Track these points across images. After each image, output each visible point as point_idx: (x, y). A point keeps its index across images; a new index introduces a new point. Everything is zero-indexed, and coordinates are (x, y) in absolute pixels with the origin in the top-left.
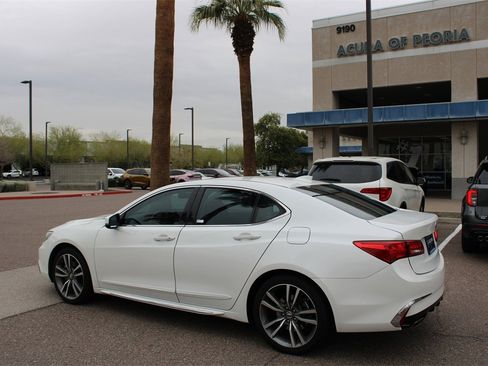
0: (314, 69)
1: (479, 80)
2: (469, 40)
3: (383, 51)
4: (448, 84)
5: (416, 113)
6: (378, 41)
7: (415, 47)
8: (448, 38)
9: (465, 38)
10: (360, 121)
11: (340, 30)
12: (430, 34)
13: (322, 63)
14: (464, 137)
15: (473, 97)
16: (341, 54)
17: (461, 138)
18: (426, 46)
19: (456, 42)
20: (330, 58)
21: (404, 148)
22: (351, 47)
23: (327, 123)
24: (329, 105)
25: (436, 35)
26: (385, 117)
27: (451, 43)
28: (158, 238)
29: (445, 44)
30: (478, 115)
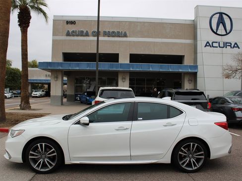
0: (53, 40)
1: (130, 54)
2: (127, 37)
3: (89, 36)
4: (118, 55)
5: (105, 66)
6: (87, 31)
7: (104, 36)
8: (118, 35)
9: (125, 36)
10: (78, 69)
11: (68, 22)
12: (111, 31)
13: (58, 38)
14: (124, 79)
15: (127, 61)
16: (68, 34)
17: (123, 79)
18: (109, 36)
19: (121, 37)
20: (63, 36)
21: (87, 82)
22: (73, 32)
23: (60, 68)
24: (60, 59)
25: (113, 32)
26: (90, 67)
27: (120, 37)
28: (117, 128)
29: (117, 37)
30: (131, 69)
